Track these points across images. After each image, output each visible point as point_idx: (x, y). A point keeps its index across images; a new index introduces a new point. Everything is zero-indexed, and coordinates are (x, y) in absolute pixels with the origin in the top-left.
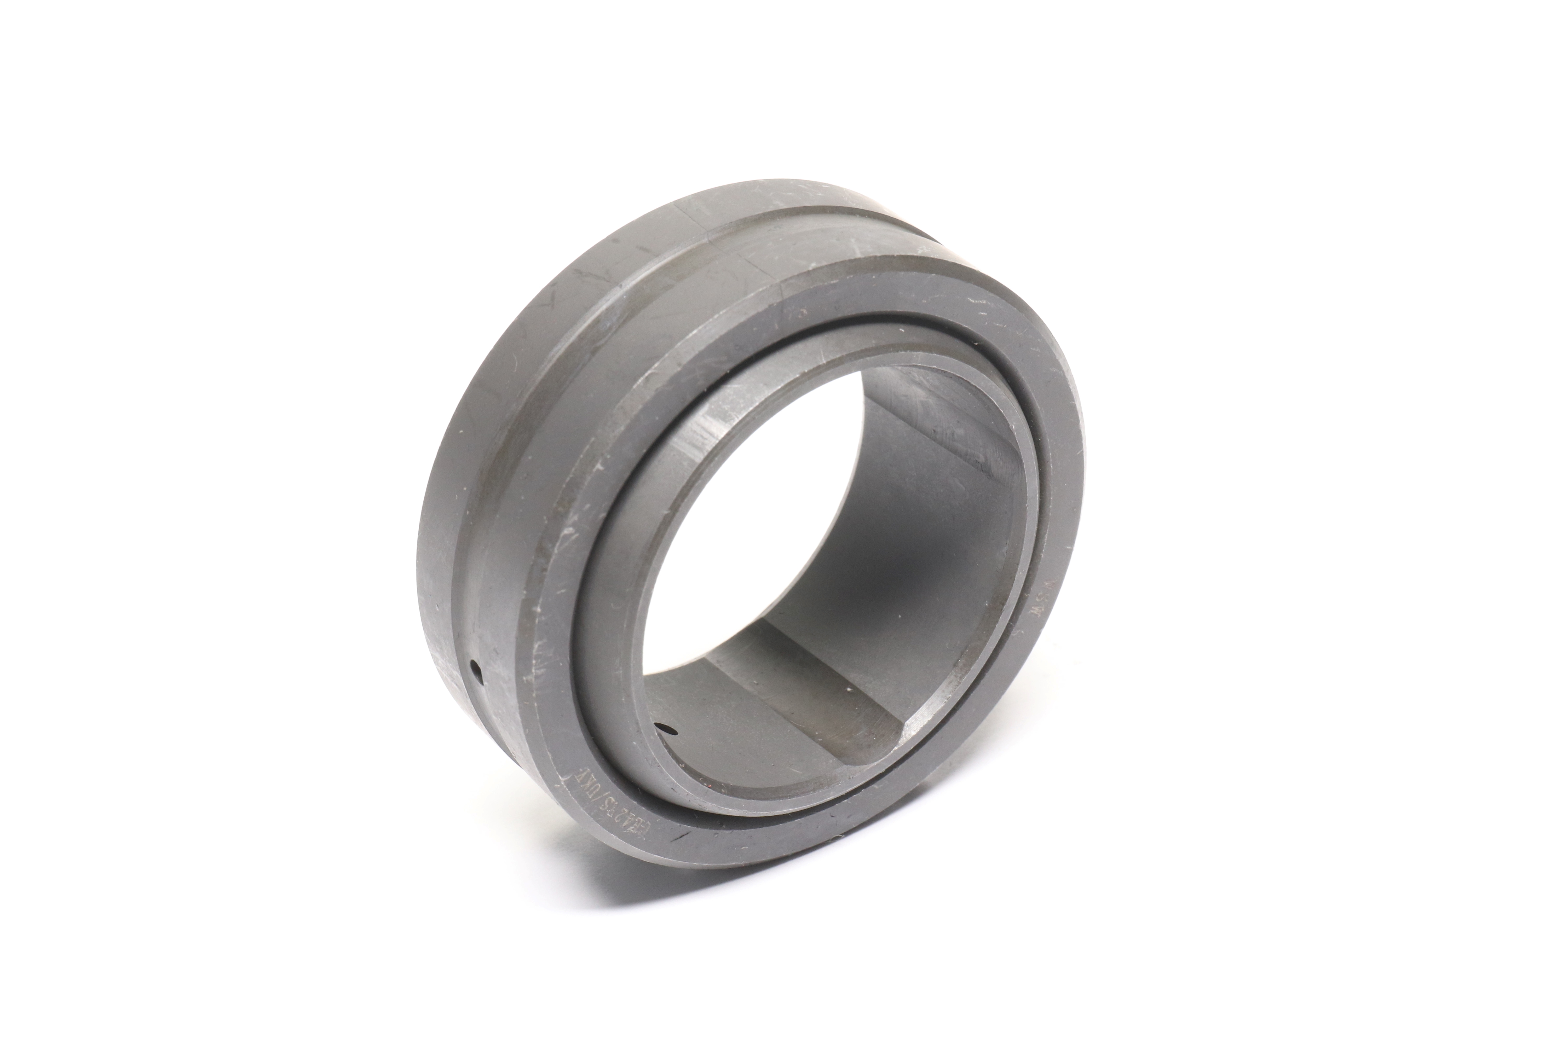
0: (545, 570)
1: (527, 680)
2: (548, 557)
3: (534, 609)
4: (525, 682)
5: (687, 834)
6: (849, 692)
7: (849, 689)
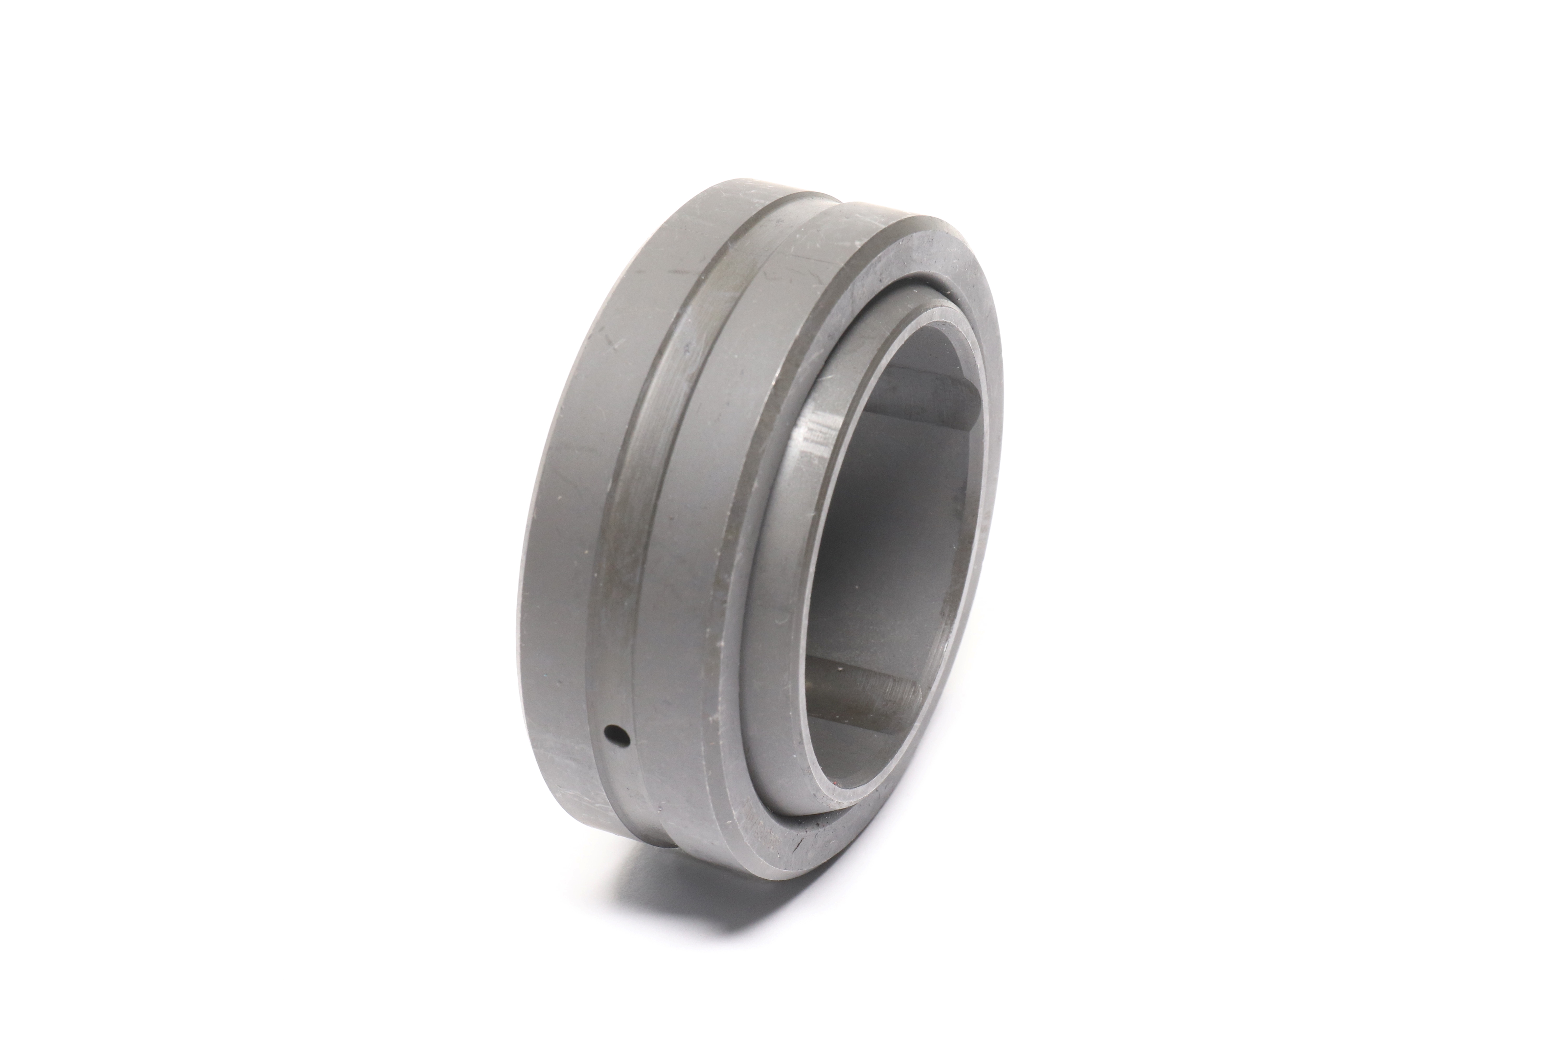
0: (725, 602)
1: (713, 720)
2: (726, 588)
3: (718, 644)
4: (711, 722)
5: (802, 841)
6: (841, 671)
7: (840, 669)
